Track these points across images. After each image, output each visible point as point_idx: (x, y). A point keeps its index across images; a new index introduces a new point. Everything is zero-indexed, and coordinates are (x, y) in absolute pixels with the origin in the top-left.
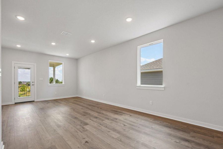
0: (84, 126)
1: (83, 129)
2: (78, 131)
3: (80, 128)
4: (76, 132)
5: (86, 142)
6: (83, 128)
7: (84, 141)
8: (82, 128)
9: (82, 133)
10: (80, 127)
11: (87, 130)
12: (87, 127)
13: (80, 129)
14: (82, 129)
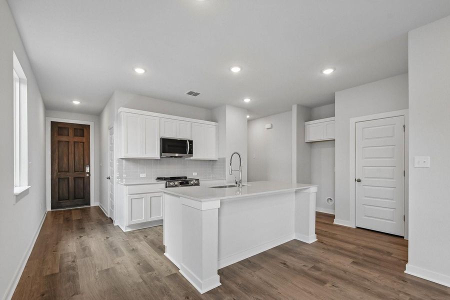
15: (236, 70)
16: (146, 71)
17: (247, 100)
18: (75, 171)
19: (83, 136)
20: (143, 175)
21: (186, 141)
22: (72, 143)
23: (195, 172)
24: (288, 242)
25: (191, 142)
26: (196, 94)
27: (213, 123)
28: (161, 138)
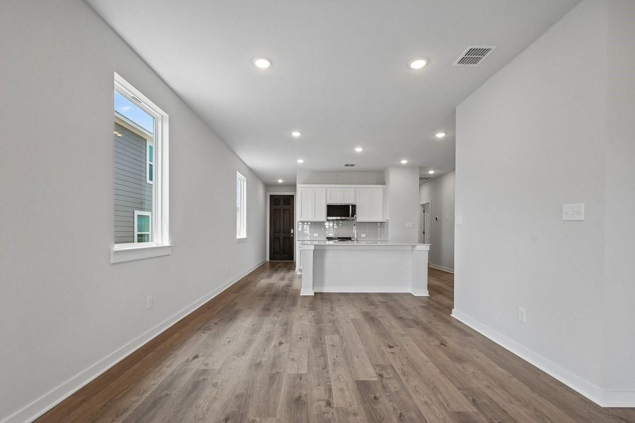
0: (375, 379)
1: (383, 372)
2: (399, 372)
3: (390, 378)
4: (404, 373)
5: (391, 347)
6: (381, 376)
7: (395, 350)
8: (385, 376)
9: (392, 365)
10: (388, 381)
11: (375, 366)
12: (369, 374)
13: (391, 376)
14: (388, 374)
17: (404, 162)
18: (284, 232)
19: (289, 204)
20: (316, 235)
21: (349, 206)
22: (282, 211)
25: (354, 206)
26: (353, 165)
27: (381, 186)
28: (328, 206)
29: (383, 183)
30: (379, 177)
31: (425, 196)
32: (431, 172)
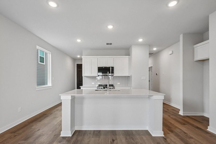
15: (110, 27)
16: (81, 40)
17: (141, 40)
20: (93, 83)
21: (110, 67)
23: (119, 82)
24: (139, 130)
25: (113, 68)
26: (111, 44)
27: (127, 57)
28: (98, 68)
29: (129, 55)
30: (127, 51)
31: (150, 63)
32: (155, 49)
